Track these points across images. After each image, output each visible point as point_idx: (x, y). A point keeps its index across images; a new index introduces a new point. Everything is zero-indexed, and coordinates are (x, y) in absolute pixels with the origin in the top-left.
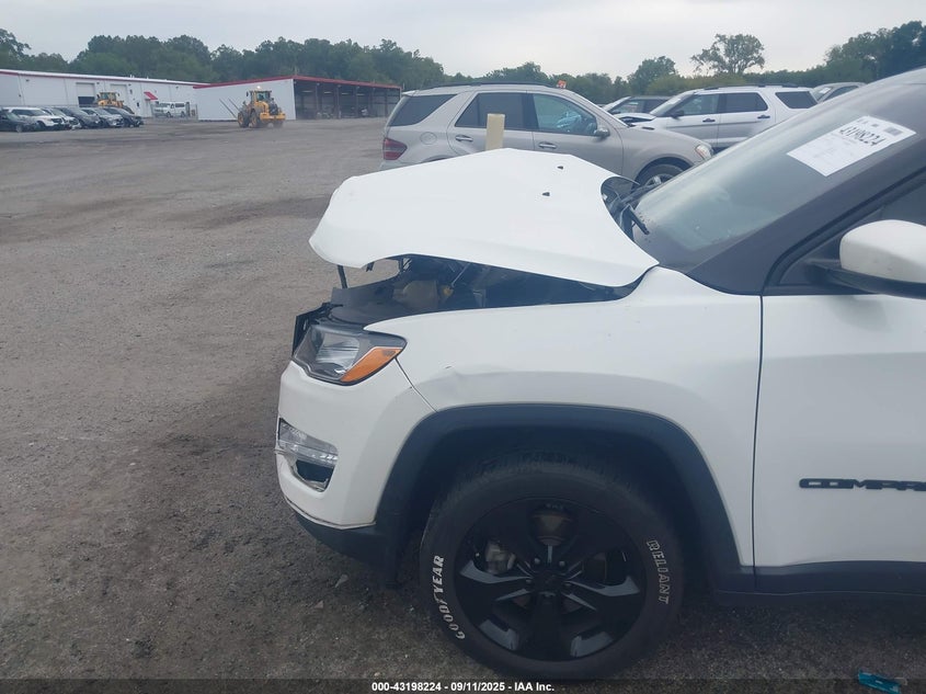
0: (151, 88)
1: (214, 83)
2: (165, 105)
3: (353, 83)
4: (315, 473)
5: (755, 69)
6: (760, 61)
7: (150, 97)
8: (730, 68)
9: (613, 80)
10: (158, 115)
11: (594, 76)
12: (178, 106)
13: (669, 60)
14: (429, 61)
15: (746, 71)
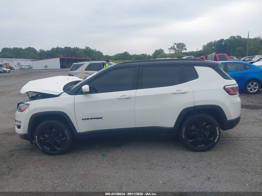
0: (19, 62)
1: (38, 59)
2: (23, 66)
3: (77, 58)
4: (19, 127)
5: (184, 51)
6: (186, 49)
7: (19, 64)
8: (178, 51)
9: (148, 55)
10: (21, 69)
11: (143, 55)
12: (27, 66)
13: (162, 50)
14: (99, 52)
15: (182, 52)
